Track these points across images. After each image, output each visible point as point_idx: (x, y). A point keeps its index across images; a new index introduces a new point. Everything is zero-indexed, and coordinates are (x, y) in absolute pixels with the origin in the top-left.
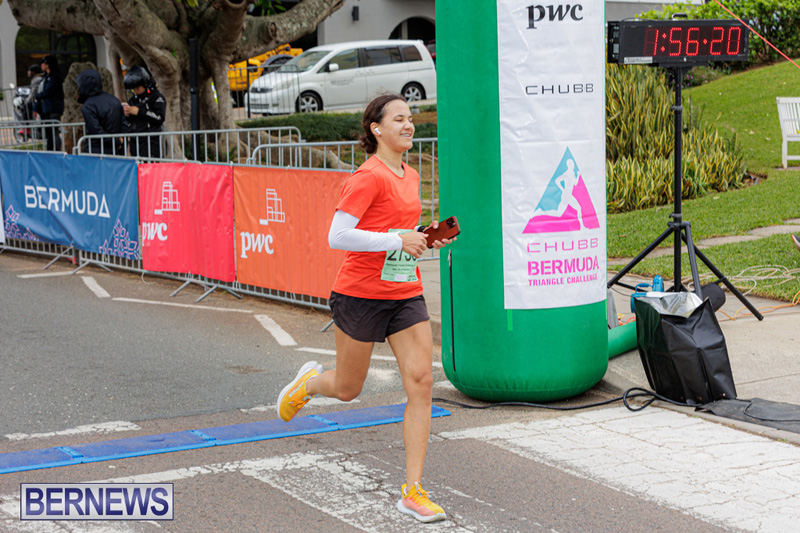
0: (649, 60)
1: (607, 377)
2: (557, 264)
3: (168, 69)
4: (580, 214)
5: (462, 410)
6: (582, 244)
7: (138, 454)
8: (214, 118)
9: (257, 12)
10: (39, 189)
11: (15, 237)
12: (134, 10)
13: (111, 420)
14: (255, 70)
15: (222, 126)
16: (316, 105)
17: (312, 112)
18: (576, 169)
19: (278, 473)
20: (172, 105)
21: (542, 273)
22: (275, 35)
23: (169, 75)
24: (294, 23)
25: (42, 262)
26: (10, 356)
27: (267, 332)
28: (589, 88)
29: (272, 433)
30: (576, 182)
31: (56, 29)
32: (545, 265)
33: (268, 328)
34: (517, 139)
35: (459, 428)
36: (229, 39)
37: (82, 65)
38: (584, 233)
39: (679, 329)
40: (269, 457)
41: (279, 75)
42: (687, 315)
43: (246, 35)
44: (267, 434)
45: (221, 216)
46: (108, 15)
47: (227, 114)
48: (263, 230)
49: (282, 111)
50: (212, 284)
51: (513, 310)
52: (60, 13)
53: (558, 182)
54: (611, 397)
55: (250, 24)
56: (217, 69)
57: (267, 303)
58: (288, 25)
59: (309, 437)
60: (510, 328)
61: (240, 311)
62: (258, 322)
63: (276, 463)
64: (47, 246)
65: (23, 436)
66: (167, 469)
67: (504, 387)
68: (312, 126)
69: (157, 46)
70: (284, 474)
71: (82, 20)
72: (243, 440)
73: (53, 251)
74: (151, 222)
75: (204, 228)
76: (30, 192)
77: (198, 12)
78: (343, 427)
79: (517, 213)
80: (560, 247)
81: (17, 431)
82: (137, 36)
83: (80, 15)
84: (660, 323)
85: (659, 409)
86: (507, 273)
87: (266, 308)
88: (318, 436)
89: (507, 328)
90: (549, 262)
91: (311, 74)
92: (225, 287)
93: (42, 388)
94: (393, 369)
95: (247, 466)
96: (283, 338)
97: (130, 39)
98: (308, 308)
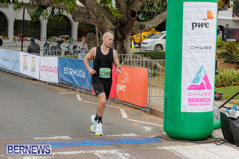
0: (235, 40)
1: (213, 134)
2: (197, 99)
4: (205, 85)
5: (166, 141)
6: (206, 94)
7: (67, 146)
8: (125, 51)
9: (139, 20)
10: (68, 68)
11: (61, 82)
12: (103, 19)
13: (64, 136)
14: (145, 38)
15: (127, 53)
16: (161, 48)
17: (159, 50)
18: (205, 72)
19: (103, 154)
20: (113, 46)
21: (193, 102)
22: (145, 28)
24: (151, 24)
25: (68, 89)
26: (46, 115)
27: (121, 114)
28: (210, 48)
29: (108, 143)
30: (204, 75)
31: (84, 23)
32: (194, 99)
33: (122, 113)
34: (187, 62)
35: (163, 146)
36: (130, 28)
37: (91, 34)
38: (206, 91)
39: (233, 122)
40: (104, 150)
42: (236, 118)
43: (136, 27)
44: (106, 143)
46: (95, 20)
47: (129, 50)
48: (123, 84)
49: (151, 50)
50: (110, 99)
51: (184, 112)
52: (85, 19)
53: (199, 75)
54: (213, 140)
55: (137, 24)
56: (127, 37)
57: (125, 105)
58: (148, 24)
59: (118, 145)
60: (182, 117)
61: (116, 107)
62: (120, 111)
63: (105, 152)
64: (69, 85)
65: (38, 138)
66: (74, 151)
67: (180, 135)
68: (156, 55)
69: (109, 29)
70: (105, 155)
71: (91, 21)
72: (99, 144)
73: (70, 87)
76: (65, 69)
77: (123, 20)
78: (129, 143)
79: (186, 84)
80: (198, 94)
81: (38, 137)
83: (90, 19)
84: (228, 119)
85: (226, 145)
86: (182, 101)
87: (124, 107)
88: (121, 145)
89: (181, 118)
90: (195, 99)
91: (160, 39)
92: (114, 100)
93: (50, 125)
94: (152, 127)
95: (96, 152)
96: (125, 116)
97: (101, 27)
98: (136, 108)
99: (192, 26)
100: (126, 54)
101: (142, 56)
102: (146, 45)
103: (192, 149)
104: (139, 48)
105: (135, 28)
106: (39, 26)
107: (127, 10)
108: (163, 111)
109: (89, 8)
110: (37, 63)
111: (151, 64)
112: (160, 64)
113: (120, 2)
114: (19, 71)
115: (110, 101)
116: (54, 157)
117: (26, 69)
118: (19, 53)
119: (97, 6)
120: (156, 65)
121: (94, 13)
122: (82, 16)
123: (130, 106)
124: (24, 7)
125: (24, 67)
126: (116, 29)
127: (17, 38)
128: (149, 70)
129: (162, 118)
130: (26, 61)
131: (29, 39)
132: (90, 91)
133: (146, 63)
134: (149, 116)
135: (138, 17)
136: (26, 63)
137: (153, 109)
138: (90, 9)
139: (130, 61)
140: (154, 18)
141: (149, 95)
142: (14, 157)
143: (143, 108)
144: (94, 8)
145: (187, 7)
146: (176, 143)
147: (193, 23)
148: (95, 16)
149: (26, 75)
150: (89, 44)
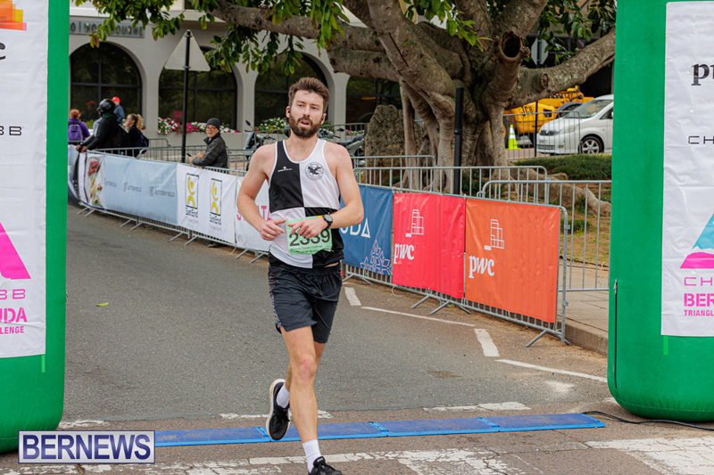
2: (712, 297)
3: (449, 113)
5: (617, 423)
8: (490, 156)
9: (531, 65)
12: (420, 61)
14: (550, 115)
15: (495, 163)
16: (597, 148)
17: (593, 154)
19: (427, 462)
20: (452, 143)
21: (697, 305)
22: (547, 85)
23: (450, 118)
24: (565, 75)
26: (256, 349)
27: (479, 344)
29: (439, 429)
31: (364, 76)
32: (701, 297)
33: (481, 341)
34: (678, 183)
35: (608, 439)
36: (504, 87)
37: (385, 107)
40: (428, 450)
41: (567, 120)
43: (522, 85)
44: (434, 430)
45: (455, 241)
46: (398, 63)
47: (500, 153)
48: (487, 255)
49: (568, 152)
50: (446, 299)
51: (669, 336)
52: (368, 63)
55: (525, 75)
56: (493, 113)
57: (490, 319)
58: (557, 76)
59: (471, 435)
60: (666, 352)
61: (464, 324)
62: (475, 335)
63: (431, 456)
65: (234, 416)
66: (339, 453)
67: (659, 405)
69: (439, 92)
70: (433, 465)
71: (385, 69)
72: (412, 434)
74: (403, 244)
75: (443, 251)
77: (480, 64)
78: (504, 430)
79: (676, 249)
81: (232, 412)
82: (422, 84)
83: (384, 64)
86: (664, 302)
87: (487, 324)
88: (479, 435)
89: (662, 353)
90: (704, 295)
91: (594, 120)
92: (456, 303)
93: (269, 378)
94: (573, 382)
95: (405, 456)
96: (490, 349)
97: (417, 87)
98: (523, 326)
99: (692, 76)
100: (493, 165)
101: (541, 171)
102: (552, 137)
103: (698, 448)
104: (532, 146)
105: (519, 87)
106: (233, 88)
107: (495, 34)
108: (606, 336)
109: (378, 30)
110: (226, 195)
111: (569, 195)
112: (596, 195)
113: (472, 11)
114: (176, 222)
115: (446, 306)
116: (280, 471)
117: (196, 215)
118: (175, 167)
119: (404, 24)
120: (583, 196)
121: (395, 44)
122: (359, 54)
123: (506, 320)
124: (189, 33)
125: (189, 209)
126: (461, 91)
127: (170, 123)
128: (562, 211)
129: (604, 355)
130: (192, 191)
131: (202, 126)
132: (384, 276)
133: (554, 191)
134: (563, 349)
135: (526, 53)
136: (195, 196)
137: (576, 329)
138: (382, 34)
139: (505, 187)
140: (574, 55)
141: (564, 286)
142: (164, 470)
143: (545, 324)
144: (394, 29)
145: (677, 17)
146: (648, 431)
147: (696, 67)
148: (397, 52)
149: (197, 233)
150: (380, 139)
